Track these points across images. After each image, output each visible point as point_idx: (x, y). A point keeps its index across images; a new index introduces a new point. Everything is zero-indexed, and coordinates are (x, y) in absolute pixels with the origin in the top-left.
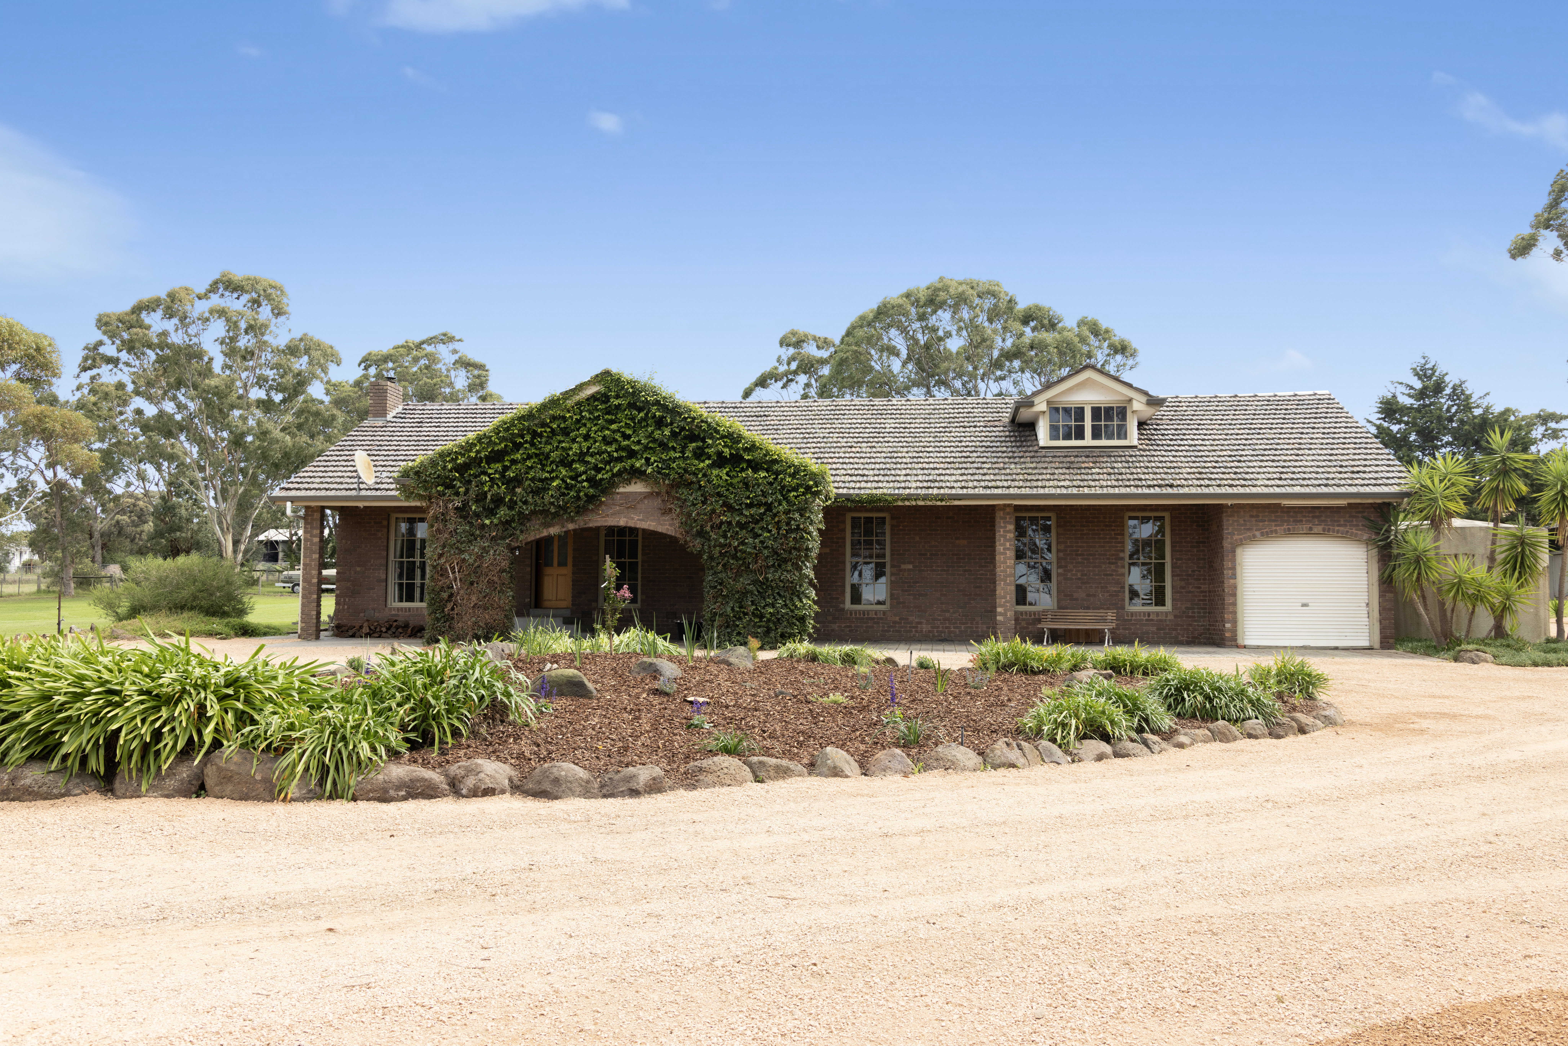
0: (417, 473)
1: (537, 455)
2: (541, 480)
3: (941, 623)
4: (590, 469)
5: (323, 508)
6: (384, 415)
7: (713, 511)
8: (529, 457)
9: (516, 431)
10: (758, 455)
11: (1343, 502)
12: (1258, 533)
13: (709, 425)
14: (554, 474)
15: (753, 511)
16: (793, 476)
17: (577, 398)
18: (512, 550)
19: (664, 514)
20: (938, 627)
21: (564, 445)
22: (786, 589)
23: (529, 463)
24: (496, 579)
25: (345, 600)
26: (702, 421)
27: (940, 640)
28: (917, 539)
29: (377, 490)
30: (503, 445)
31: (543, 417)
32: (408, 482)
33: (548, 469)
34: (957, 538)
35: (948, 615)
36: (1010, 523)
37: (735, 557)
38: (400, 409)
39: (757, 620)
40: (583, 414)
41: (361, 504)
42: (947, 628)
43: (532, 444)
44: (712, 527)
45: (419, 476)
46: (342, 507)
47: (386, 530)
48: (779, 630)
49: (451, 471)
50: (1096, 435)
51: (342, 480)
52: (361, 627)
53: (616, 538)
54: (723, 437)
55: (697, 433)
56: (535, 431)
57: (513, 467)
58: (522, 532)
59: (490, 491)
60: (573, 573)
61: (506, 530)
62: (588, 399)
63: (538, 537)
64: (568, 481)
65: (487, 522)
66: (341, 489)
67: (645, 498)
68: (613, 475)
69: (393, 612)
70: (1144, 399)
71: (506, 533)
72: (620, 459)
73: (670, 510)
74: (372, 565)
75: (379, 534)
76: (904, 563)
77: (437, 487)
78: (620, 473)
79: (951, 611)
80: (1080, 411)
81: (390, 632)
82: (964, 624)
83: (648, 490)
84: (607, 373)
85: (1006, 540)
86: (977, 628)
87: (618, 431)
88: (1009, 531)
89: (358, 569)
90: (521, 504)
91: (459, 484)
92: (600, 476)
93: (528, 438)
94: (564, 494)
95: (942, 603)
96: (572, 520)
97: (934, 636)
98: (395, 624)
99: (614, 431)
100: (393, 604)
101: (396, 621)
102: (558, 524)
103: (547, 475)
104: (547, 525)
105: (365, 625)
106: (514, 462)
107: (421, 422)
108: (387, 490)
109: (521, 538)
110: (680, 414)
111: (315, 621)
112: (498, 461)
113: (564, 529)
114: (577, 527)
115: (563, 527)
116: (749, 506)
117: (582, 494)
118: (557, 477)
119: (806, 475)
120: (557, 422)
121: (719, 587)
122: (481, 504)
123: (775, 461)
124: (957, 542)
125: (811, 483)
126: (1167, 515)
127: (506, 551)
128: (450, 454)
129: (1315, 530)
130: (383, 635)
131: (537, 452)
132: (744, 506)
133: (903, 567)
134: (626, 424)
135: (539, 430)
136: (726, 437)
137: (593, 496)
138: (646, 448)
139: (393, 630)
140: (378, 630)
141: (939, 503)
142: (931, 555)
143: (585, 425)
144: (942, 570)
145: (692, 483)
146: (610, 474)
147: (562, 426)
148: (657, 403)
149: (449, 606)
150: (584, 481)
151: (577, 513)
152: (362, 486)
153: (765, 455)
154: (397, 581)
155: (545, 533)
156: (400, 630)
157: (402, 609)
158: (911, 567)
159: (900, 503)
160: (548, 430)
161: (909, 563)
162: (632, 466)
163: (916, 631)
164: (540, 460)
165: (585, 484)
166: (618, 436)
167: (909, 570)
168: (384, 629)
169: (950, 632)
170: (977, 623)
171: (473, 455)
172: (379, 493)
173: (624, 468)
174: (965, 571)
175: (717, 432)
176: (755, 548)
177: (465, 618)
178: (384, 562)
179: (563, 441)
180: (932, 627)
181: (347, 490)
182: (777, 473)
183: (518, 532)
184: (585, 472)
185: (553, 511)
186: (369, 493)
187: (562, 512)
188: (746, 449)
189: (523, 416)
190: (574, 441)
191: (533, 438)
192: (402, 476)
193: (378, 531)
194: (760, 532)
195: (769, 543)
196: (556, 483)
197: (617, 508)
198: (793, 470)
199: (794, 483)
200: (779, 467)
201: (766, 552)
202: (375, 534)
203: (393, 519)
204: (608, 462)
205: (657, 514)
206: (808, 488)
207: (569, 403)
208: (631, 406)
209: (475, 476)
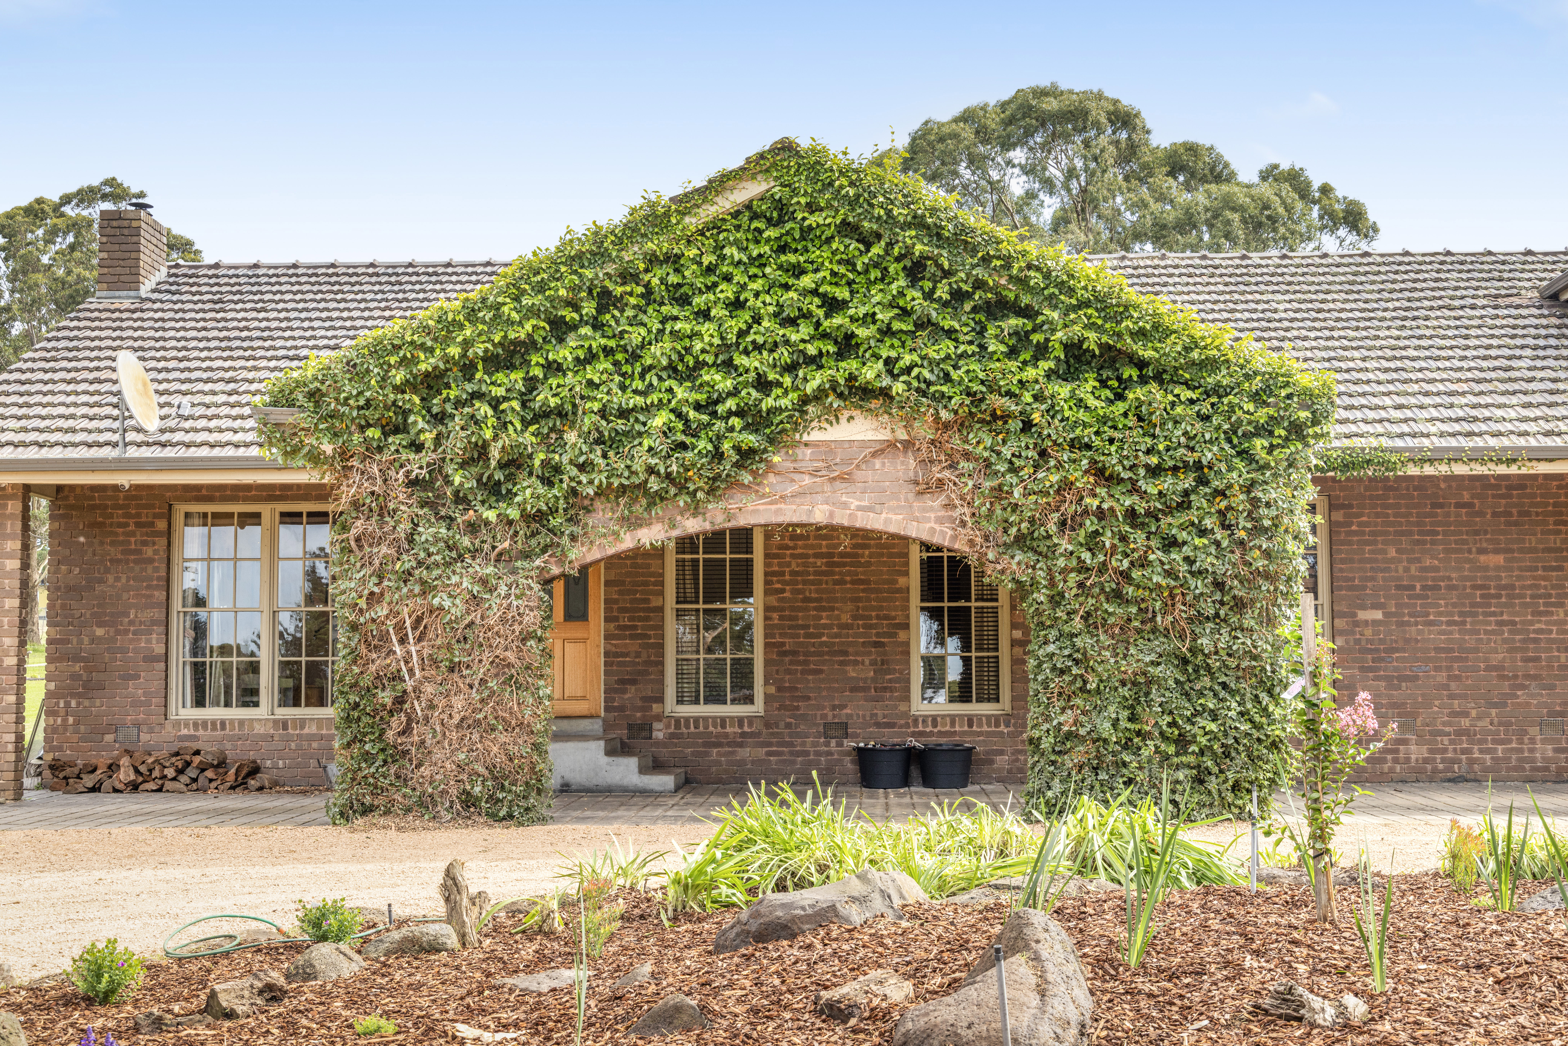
0: (315, 396)
1: (608, 352)
2: (624, 413)
3: (1452, 742)
4: (746, 384)
5: (28, 489)
6: (135, 285)
7: (1066, 485)
8: (591, 357)
9: (562, 292)
10: (1172, 347)
13: (1047, 276)
14: (654, 398)
15: (1167, 483)
16: (1256, 397)
17: (709, 212)
18: (547, 583)
19: (920, 493)
20: (1445, 750)
21: (678, 326)
22: (1243, 674)
23: (591, 373)
24: (511, 656)
25: (67, 705)
26: (1029, 267)
27: (1449, 780)
28: (1392, 552)
29: (164, 445)
30: (528, 327)
31: (627, 256)
32: (287, 416)
33: (638, 384)
34: (1481, 551)
35: (1465, 723)
37: (1117, 596)
38: (162, 274)
39: (1171, 750)
40: (727, 251)
41: (124, 480)
42: (1464, 751)
43: (597, 325)
44: (1063, 524)
45: (317, 404)
46: (59, 488)
47: (164, 541)
48: (1230, 775)
49: (399, 389)
51: (71, 423)
52: (113, 767)
53: (701, 556)
54: (1084, 304)
55: (1012, 296)
56: (606, 293)
57: (553, 381)
58: (573, 538)
59: (496, 438)
60: (607, 637)
61: (533, 535)
62: (736, 215)
63: (611, 551)
64: (692, 414)
65: (491, 515)
66: (75, 445)
67: (874, 455)
68: (805, 400)
69: (185, 732)
71: (533, 542)
72: (815, 361)
73: (941, 483)
74: (131, 623)
75: (149, 552)
76: (1364, 608)
77: (362, 429)
78: (819, 395)
79: (1474, 713)
81: (184, 779)
82: (1502, 742)
83: (884, 435)
84: (786, 148)
86: (1532, 751)
87: (815, 292)
89: (100, 632)
90: (574, 471)
91: (421, 424)
92: (769, 403)
93: (589, 308)
94: (683, 446)
95: (1451, 697)
96: (696, 509)
97: (1435, 771)
98: (197, 760)
99: (805, 292)
100: (182, 711)
101: (197, 753)
102: (659, 519)
103: (639, 400)
104: (632, 523)
105: (125, 761)
106: (554, 368)
107: (220, 301)
108: (188, 446)
109: (572, 555)
110: (973, 249)
111: (12, 757)
112: (512, 367)
113: (676, 533)
114: (708, 526)
115: (673, 526)
116: (1154, 472)
117: (726, 446)
118: (660, 405)
119: (1289, 396)
120: (659, 272)
121: (1075, 671)
122: (475, 470)
123: (1211, 365)
124: (1483, 558)
125: (1304, 415)
127: (536, 587)
128: (397, 348)
131: (612, 343)
132: (1142, 472)
133: (1363, 615)
134: (834, 274)
135: (619, 290)
136: (1087, 304)
137: (752, 451)
138: (887, 332)
139: (192, 772)
140: (156, 773)
141: (1502, 469)
142: (1424, 588)
143: (728, 278)
144: (1449, 623)
145: (1006, 417)
146: (794, 396)
147: (673, 279)
148: (918, 222)
149: (397, 722)
150: (732, 414)
151: (711, 491)
152: (131, 436)
153: (1187, 349)
154: (189, 659)
155: (627, 542)
156: (210, 774)
157: (205, 723)
158: (1378, 615)
159: (1412, 470)
160: (640, 290)
161: (1375, 607)
162: (851, 378)
163: (1396, 761)
164: (616, 363)
165: (735, 421)
166: (814, 305)
167: (1375, 622)
168: (170, 772)
169: (1471, 762)
170: (1532, 741)
171: (454, 351)
172: (169, 453)
174: (1501, 623)
175: (1071, 291)
176: (1168, 574)
177: (438, 755)
178: (159, 614)
179: (676, 318)
180: (1431, 751)
181: (90, 446)
182: (1219, 391)
183: (565, 540)
184: (734, 393)
185: (656, 488)
186: (146, 452)
187: (673, 491)
188: (1141, 334)
189: (580, 255)
190: (704, 315)
191: (602, 309)
192: (275, 403)
193: (145, 543)
194: (1183, 536)
195: (1207, 561)
196: (660, 420)
197: (807, 480)
198: (1257, 383)
199: (1262, 415)
200: (1222, 377)
201: (1198, 585)
202: (138, 552)
203: (178, 518)
204: (791, 368)
205: (907, 493)
206: (1297, 430)
207: (692, 222)
208: (847, 229)
209: (459, 404)
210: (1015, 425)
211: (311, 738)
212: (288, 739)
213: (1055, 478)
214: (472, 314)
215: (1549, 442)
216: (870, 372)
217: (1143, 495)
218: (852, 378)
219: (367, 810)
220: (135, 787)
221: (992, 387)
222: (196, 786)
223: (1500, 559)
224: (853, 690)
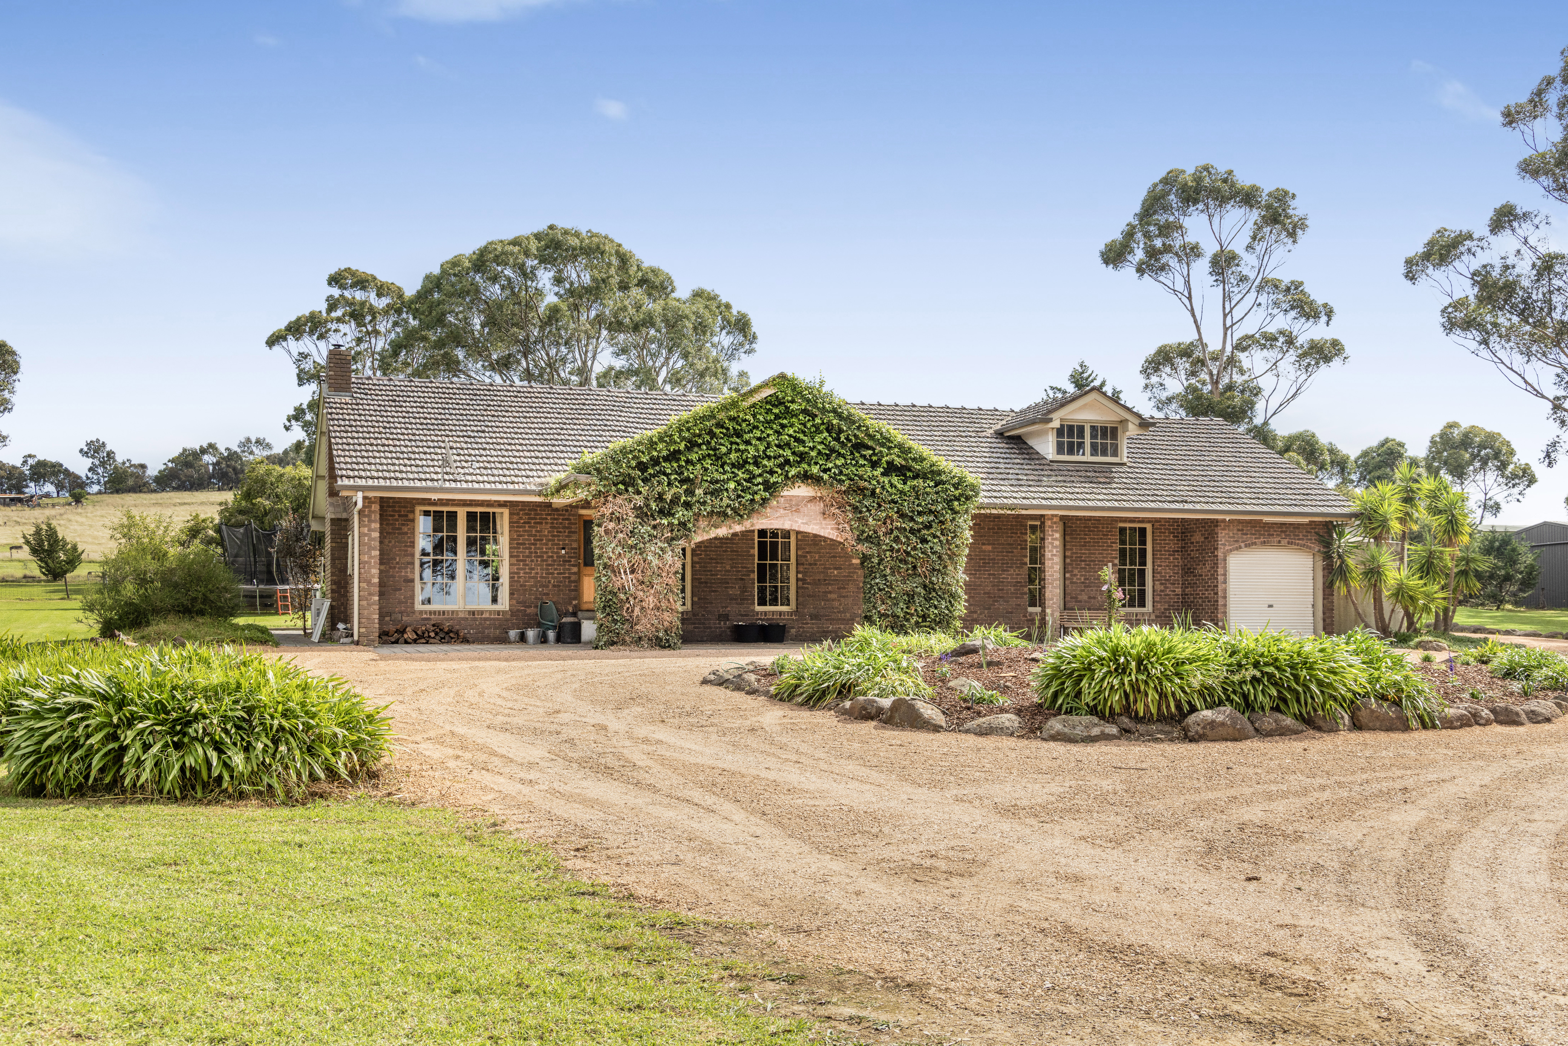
0: (599, 470)
1: (710, 456)
2: (717, 482)
4: (765, 472)
6: (348, 389)
7: (888, 517)
8: (703, 458)
9: (696, 431)
10: (926, 465)
11: (1306, 520)
12: (1243, 545)
13: (881, 434)
14: (727, 476)
15: (924, 518)
16: (955, 486)
17: (752, 401)
19: (825, 518)
21: (739, 446)
23: (706, 464)
26: (874, 431)
29: (455, 481)
30: (682, 445)
31: (721, 417)
33: (721, 470)
34: (983, 544)
35: (975, 616)
36: (1056, 531)
39: (920, 620)
40: (758, 417)
41: (436, 497)
43: (710, 445)
44: (886, 532)
45: (600, 473)
49: (632, 469)
50: (1094, 452)
52: (404, 631)
55: (867, 442)
56: (712, 432)
57: (691, 468)
58: (695, 532)
59: (668, 490)
61: (681, 531)
62: (762, 402)
63: (709, 538)
64: (744, 483)
65: (665, 522)
67: (807, 502)
68: (786, 479)
69: (426, 616)
70: (1137, 422)
71: (680, 534)
72: (792, 464)
73: (834, 514)
74: (397, 563)
75: (408, 528)
77: (617, 484)
78: (792, 478)
80: (1081, 429)
81: (438, 637)
83: (812, 494)
84: (783, 376)
85: (1054, 547)
87: (792, 436)
88: (1056, 539)
89: (382, 567)
90: (698, 505)
92: (773, 480)
93: (706, 438)
94: (739, 496)
96: (741, 522)
99: (788, 436)
100: (419, 606)
102: (728, 525)
103: (723, 477)
104: (718, 526)
105: (410, 629)
106: (690, 462)
108: (466, 482)
109: (694, 539)
110: (854, 422)
112: (674, 461)
113: (731, 531)
114: (743, 529)
115: (732, 528)
116: (920, 513)
117: (756, 497)
118: (731, 479)
119: (966, 486)
120: (733, 424)
121: (887, 589)
122: (658, 503)
123: (939, 473)
125: (971, 493)
126: (1149, 527)
127: (680, 552)
128: (632, 451)
129: (1283, 543)
130: (432, 641)
131: (712, 453)
132: (915, 513)
134: (799, 429)
135: (717, 431)
136: (895, 447)
137: (765, 499)
138: (820, 454)
139: (442, 635)
140: (426, 635)
141: (1009, 512)
143: (758, 428)
145: (865, 490)
146: (782, 477)
147: (738, 427)
148: (834, 411)
149: (627, 607)
150: (759, 484)
151: (749, 515)
153: (931, 466)
155: (714, 534)
156: (451, 635)
157: (435, 612)
160: (725, 431)
162: (808, 471)
164: (713, 461)
165: (761, 487)
166: (792, 441)
168: (432, 634)
170: (1000, 623)
171: (654, 454)
173: (799, 473)
175: (889, 441)
176: (923, 553)
178: (410, 559)
179: (738, 443)
182: (942, 483)
183: (692, 533)
184: (760, 475)
185: (728, 512)
187: (735, 514)
188: (914, 459)
189: (704, 417)
190: (748, 443)
191: (710, 438)
193: (403, 525)
194: (929, 538)
195: (938, 548)
196: (732, 485)
197: (782, 511)
198: (956, 480)
199: (957, 493)
200: (943, 477)
201: (934, 558)
202: (400, 529)
203: (417, 512)
204: (781, 466)
205: (820, 517)
206: (968, 498)
207: (746, 404)
208: (805, 412)
209: (654, 476)
210: (868, 493)
211: (486, 619)
212: (475, 620)
213: (884, 515)
214: (661, 439)
215: (1025, 502)
216: (815, 470)
217: (917, 523)
218: (806, 472)
219: (613, 643)
220: (415, 641)
221: (861, 478)
222: (442, 641)
223: (989, 548)
224: (731, 599)
